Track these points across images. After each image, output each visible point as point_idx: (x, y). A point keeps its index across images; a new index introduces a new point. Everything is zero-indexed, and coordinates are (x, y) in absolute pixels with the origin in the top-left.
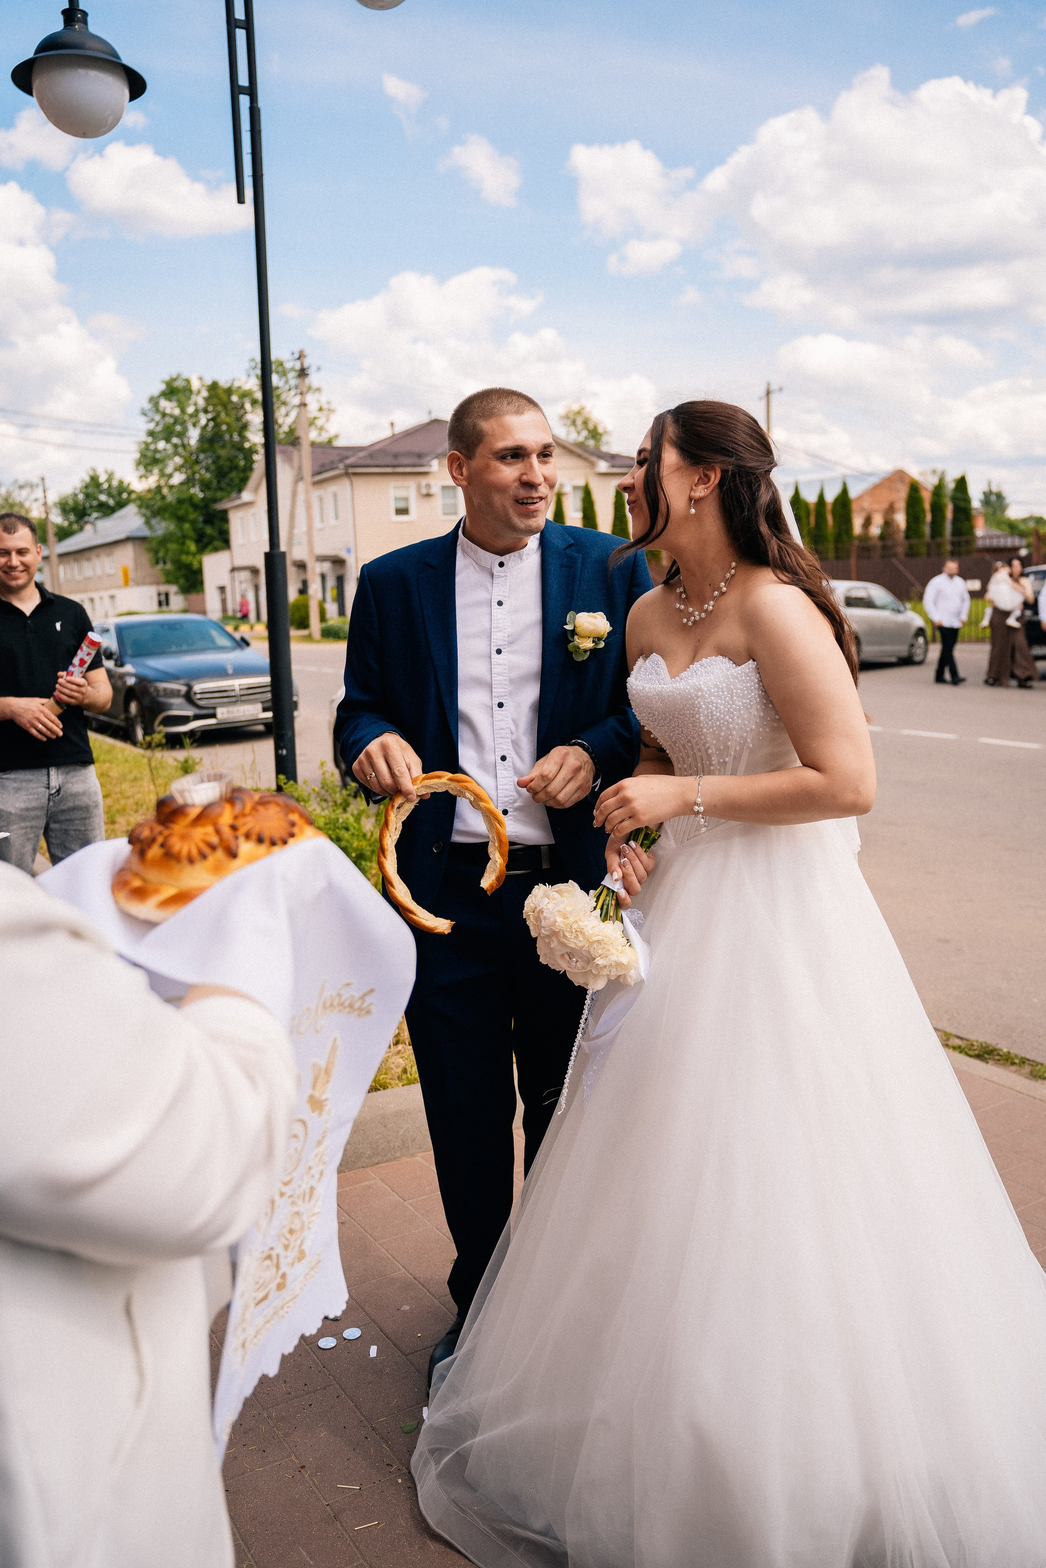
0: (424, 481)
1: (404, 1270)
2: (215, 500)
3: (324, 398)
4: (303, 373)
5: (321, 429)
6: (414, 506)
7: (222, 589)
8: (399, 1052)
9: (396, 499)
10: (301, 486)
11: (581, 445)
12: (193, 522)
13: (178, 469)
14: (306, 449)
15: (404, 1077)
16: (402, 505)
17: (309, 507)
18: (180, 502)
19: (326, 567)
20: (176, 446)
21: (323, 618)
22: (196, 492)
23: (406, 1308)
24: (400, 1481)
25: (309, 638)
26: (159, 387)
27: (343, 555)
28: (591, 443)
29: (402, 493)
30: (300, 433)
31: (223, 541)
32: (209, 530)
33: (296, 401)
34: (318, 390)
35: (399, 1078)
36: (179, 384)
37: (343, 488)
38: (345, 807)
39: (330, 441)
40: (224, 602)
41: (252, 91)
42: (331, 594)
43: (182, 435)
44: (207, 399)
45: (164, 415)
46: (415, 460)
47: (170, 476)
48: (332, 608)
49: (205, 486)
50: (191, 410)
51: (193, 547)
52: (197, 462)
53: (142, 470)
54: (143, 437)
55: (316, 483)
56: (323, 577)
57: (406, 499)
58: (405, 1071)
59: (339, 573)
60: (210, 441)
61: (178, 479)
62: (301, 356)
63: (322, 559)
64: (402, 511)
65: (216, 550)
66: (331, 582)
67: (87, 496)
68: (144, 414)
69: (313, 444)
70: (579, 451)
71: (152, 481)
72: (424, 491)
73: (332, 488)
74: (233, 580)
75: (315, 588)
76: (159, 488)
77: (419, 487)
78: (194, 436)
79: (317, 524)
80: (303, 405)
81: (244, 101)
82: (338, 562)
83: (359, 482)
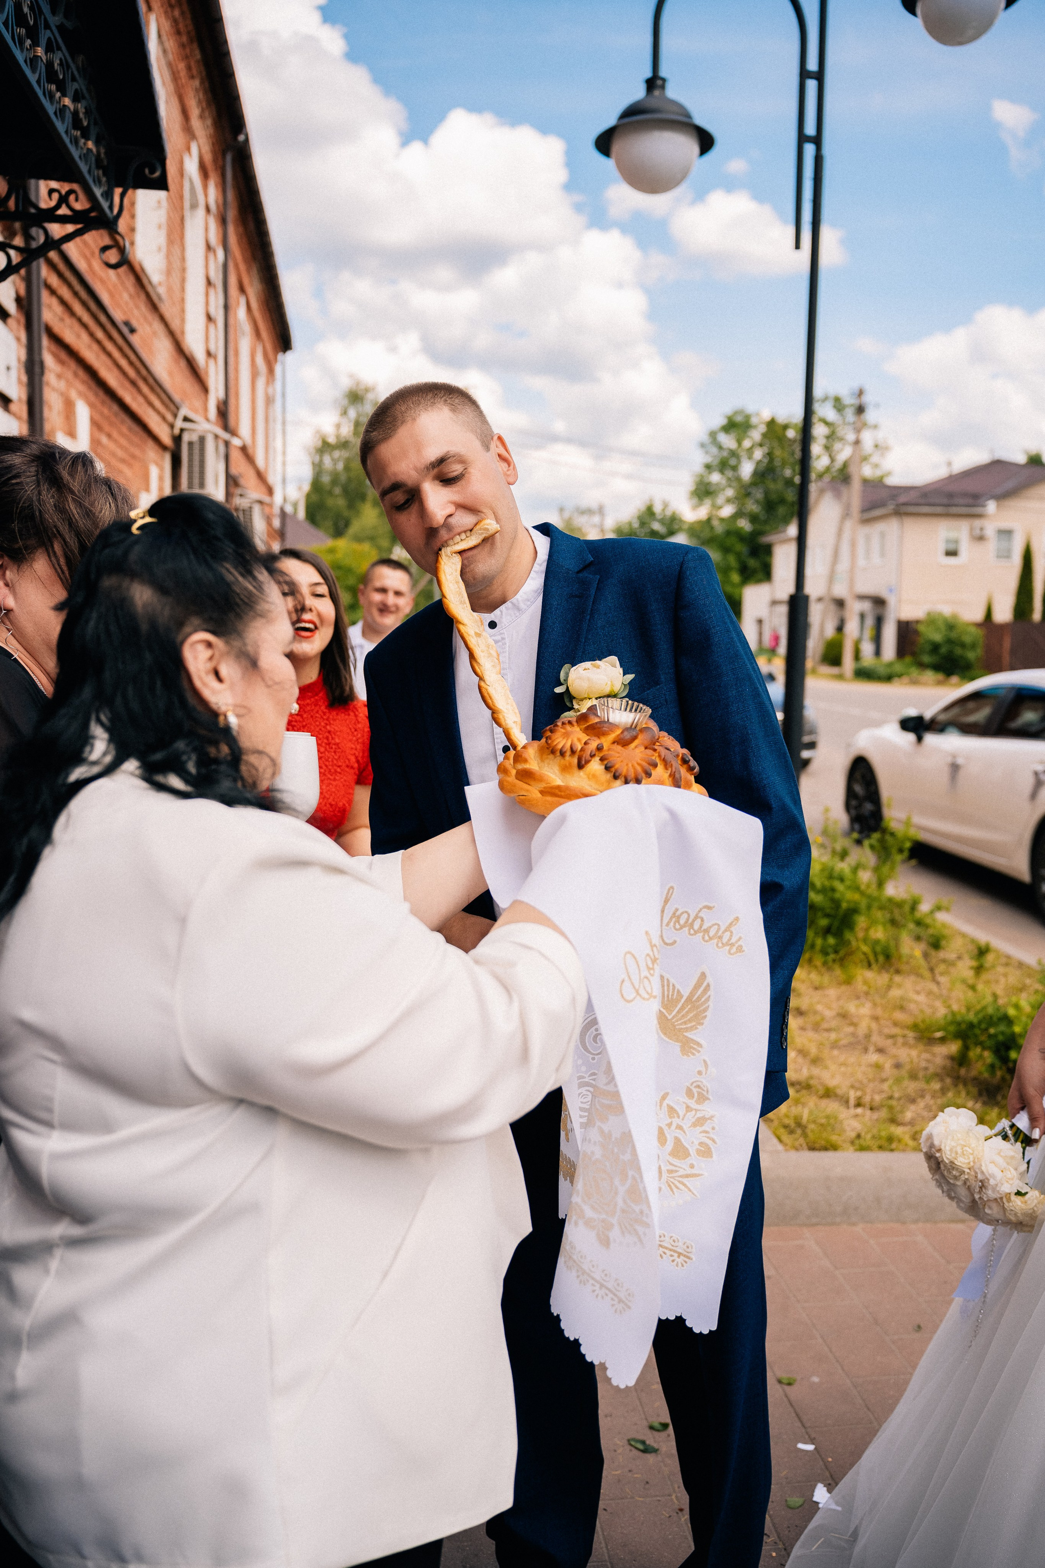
0: (977, 523)
1: (820, 1340)
2: (761, 533)
3: (880, 435)
4: (860, 410)
5: (876, 466)
6: (965, 547)
7: (760, 622)
8: (857, 1116)
10: (848, 524)
12: (738, 555)
13: (729, 501)
14: (856, 486)
15: (857, 1142)
16: (952, 547)
17: (853, 545)
18: (728, 533)
19: (866, 606)
20: (729, 479)
21: (857, 656)
22: (744, 525)
23: (816, 1379)
24: (774, 1554)
25: (840, 677)
26: (722, 421)
27: (884, 594)
29: (953, 535)
30: (852, 469)
31: (765, 573)
32: (752, 563)
33: (851, 437)
34: (875, 427)
35: (852, 1143)
36: (739, 419)
37: (891, 528)
38: (844, 855)
39: (882, 477)
40: (760, 634)
41: (817, 141)
42: (868, 633)
43: (735, 468)
44: (764, 435)
45: (720, 448)
46: (971, 501)
47: (720, 508)
48: (867, 648)
49: (754, 519)
50: (747, 444)
51: (735, 577)
52: (748, 495)
53: (695, 500)
54: (698, 468)
55: (866, 521)
56: (862, 616)
57: (956, 542)
58: (859, 1136)
60: (763, 474)
61: (727, 511)
62: (861, 393)
63: (862, 597)
64: (952, 553)
65: (759, 581)
66: (870, 622)
67: (643, 524)
68: (703, 445)
69: (865, 482)
71: (702, 513)
72: (977, 532)
73: (880, 526)
74: (771, 612)
75: (852, 628)
76: (709, 520)
78: (747, 470)
79: (861, 562)
80: (857, 442)
81: (810, 149)
82: (879, 602)
83: (909, 523)
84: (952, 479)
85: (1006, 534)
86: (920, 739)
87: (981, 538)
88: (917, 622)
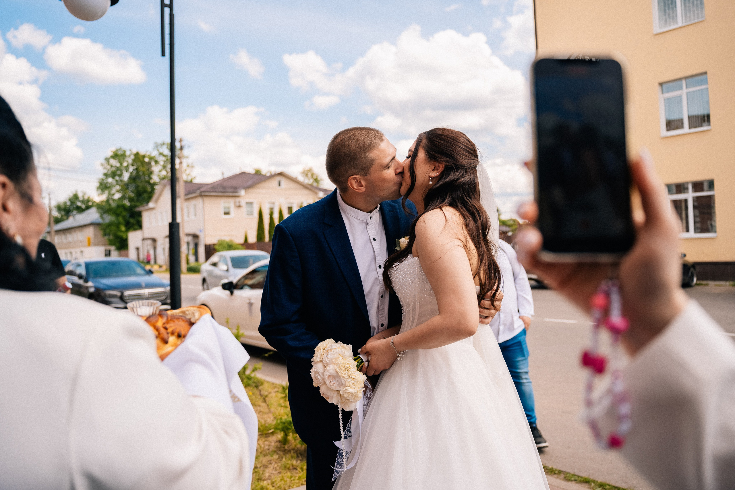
9: (225, 208)
11: (311, 185)
16: (227, 211)
28: (315, 184)
29: (227, 205)
57: (229, 208)
59: (196, 241)
70: (309, 187)
77: (235, 203)
84: (224, 180)
85: (250, 204)
86: (232, 293)
87: (239, 206)
88: (214, 245)
